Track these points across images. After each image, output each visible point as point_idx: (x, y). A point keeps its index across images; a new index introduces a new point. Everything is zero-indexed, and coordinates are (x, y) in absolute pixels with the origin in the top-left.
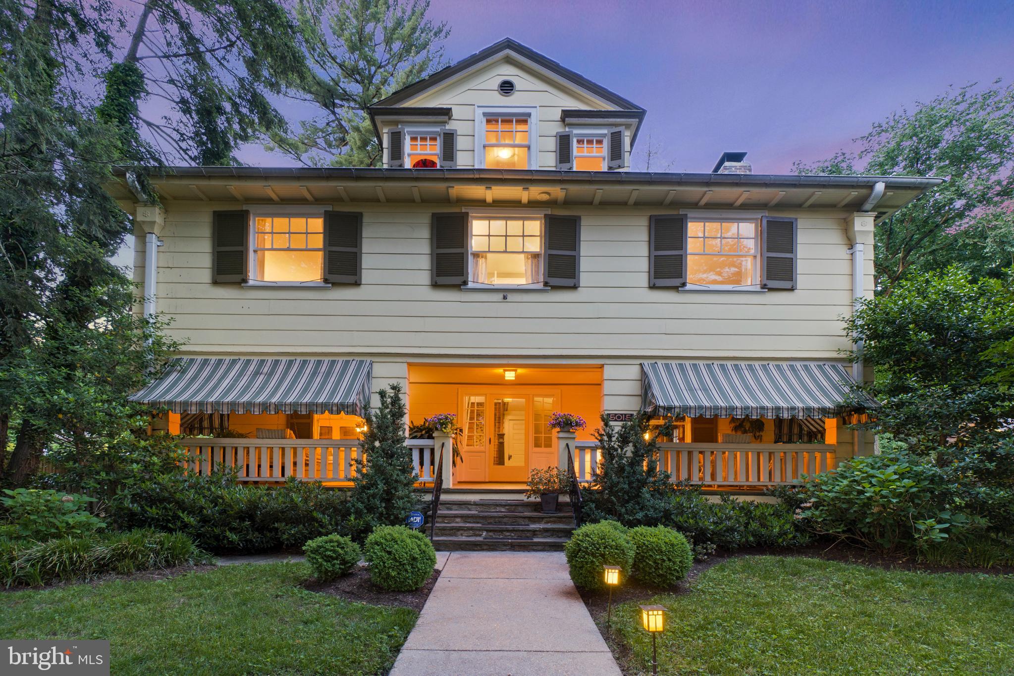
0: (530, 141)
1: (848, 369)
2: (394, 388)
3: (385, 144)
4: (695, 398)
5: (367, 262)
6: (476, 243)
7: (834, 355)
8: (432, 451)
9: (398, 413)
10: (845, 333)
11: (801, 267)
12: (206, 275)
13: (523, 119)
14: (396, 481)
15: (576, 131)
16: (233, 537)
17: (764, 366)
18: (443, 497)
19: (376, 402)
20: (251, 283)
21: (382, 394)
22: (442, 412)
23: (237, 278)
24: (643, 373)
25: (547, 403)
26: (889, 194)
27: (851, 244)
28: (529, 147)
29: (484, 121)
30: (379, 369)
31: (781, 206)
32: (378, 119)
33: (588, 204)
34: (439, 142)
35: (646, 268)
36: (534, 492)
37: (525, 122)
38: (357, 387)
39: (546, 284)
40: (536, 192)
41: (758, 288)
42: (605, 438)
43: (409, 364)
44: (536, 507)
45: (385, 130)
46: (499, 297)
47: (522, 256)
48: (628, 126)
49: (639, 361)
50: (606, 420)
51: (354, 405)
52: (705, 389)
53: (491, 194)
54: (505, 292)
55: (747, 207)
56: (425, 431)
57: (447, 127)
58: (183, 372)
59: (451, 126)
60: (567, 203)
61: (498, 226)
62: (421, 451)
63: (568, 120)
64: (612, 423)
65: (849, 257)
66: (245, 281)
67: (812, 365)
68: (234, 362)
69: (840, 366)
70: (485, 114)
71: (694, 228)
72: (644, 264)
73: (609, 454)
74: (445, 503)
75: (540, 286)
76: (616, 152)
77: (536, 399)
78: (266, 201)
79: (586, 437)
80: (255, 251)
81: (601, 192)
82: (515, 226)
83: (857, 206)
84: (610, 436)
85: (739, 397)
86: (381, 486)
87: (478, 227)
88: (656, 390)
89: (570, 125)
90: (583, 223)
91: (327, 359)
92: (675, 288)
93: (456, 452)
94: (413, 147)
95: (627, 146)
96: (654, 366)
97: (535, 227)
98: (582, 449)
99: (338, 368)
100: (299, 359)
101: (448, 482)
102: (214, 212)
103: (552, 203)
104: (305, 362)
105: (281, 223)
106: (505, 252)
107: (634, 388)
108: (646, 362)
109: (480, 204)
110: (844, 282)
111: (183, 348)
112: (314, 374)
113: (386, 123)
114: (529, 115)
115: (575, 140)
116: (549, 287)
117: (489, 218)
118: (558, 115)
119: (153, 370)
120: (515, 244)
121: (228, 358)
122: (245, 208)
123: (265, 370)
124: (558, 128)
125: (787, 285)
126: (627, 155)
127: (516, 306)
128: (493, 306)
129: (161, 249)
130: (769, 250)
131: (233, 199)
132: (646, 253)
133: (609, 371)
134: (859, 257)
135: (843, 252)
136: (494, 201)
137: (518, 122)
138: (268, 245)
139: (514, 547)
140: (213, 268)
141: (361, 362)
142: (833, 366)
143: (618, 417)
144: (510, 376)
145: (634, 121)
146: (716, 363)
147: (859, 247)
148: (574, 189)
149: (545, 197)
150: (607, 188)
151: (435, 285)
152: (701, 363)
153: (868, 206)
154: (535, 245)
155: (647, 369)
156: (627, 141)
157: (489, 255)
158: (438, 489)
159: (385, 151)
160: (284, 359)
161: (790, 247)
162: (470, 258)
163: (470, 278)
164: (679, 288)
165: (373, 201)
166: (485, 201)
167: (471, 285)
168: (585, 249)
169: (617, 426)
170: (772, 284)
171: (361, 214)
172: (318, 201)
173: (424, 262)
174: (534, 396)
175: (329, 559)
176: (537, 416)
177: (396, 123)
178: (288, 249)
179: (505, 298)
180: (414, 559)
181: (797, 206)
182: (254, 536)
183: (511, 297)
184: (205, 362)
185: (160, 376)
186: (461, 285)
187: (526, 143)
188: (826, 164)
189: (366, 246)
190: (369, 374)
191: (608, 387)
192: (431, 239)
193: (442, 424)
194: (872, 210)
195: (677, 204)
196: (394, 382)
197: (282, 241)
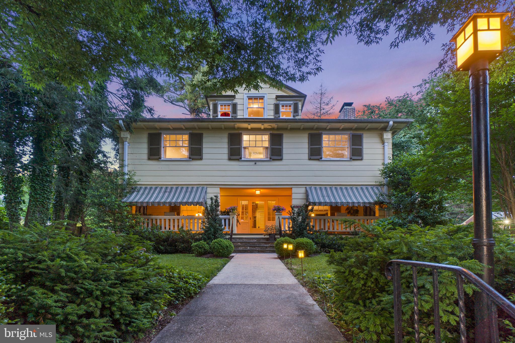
0: (264, 106)
1: (383, 189)
2: (215, 196)
3: (211, 108)
4: (324, 199)
5: (205, 151)
6: (245, 144)
7: (374, 183)
8: (229, 220)
9: (217, 206)
10: (380, 175)
11: (365, 151)
12: (146, 156)
13: (262, 98)
14: (218, 229)
15: (281, 103)
16: (162, 248)
17: (351, 188)
18: (233, 236)
19: (209, 202)
20: (162, 159)
21: (212, 199)
22: (233, 205)
23: (157, 157)
24: (307, 191)
25: (273, 203)
26: (395, 125)
27: (383, 143)
28: (264, 108)
29: (247, 99)
30: (210, 190)
31: (357, 129)
32: (209, 99)
33: (286, 129)
34: (231, 107)
35: (307, 153)
36: (267, 234)
37: (263, 99)
38: (202, 196)
39: (270, 158)
40: (266, 125)
41: (349, 159)
42: (292, 214)
43: (220, 188)
44: (267, 239)
45: (211, 103)
46: (253, 163)
47: (262, 148)
48: (300, 101)
49: (305, 186)
50: (293, 208)
51: (202, 202)
52: (328, 196)
53: (250, 126)
54: (256, 162)
55: (344, 129)
56: (227, 213)
57: (234, 102)
58: (138, 191)
59: (235, 101)
60: (278, 129)
61: (252, 137)
62: (225, 220)
63: (278, 99)
64: (295, 209)
65: (382, 147)
66: (160, 158)
67: (369, 187)
68: (156, 188)
69: (379, 188)
70: (247, 97)
71: (325, 138)
72: (306, 151)
73: (293, 220)
74: (234, 238)
75: (268, 159)
76: (296, 111)
77: (269, 202)
78: (168, 129)
79: (285, 214)
80: (163, 147)
81: (290, 125)
82: (259, 137)
83: (384, 129)
84: (294, 213)
85: (340, 199)
86: (212, 230)
87: (246, 138)
88: (310, 197)
89: (279, 100)
90: (284, 136)
91: (190, 187)
92: (318, 160)
93: (238, 221)
94: (221, 109)
95: (300, 108)
96: (310, 188)
97: (266, 138)
98: (284, 218)
99: (195, 189)
100: (180, 187)
101: (235, 231)
102: (149, 134)
103: (273, 129)
104: (167, 188)
105: (173, 137)
106: (256, 147)
107: (303, 196)
108: (307, 187)
109: (246, 129)
110: (381, 157)
111: (138, 183)
112: (186, 192)
113: (211, 100)
114: (264, 97)
115: (281, 106)
116: (272, 159)
117: (250, 135)
118: (275, 97)
119: (128, 191)
120: (259, 144)
121: (154, 187)
122: (160, 132)
123: (168, 191)
124: (274, 102)
125: (360, 158)
126: (300, 111)
127: (259, 167)
128: (251, 166)
129: (129, 147)
130: (353, 145)
131: (156, 129)
132: (307, 147)
133: (294, 190)
134: (386, 147)
135: (380, 146)
136: (251, 128)
137: (260, 99)
138: (168, 145)
139: (259, 252)
140: (148, 154)
141: (203, 187)
142: (377, 188)
143: (297, 207)
144: (258, 192)
145: (303, 99)
146: (333, 187)
147: (386, 144)
148: (281, 124)
149: (270, 127)
150: (291, 124)
151: (230, 159)
152: (328, 187)
153: (388, 129)
154: (266, 144)
155: (308, 189)
156: (300, 106)
157: (249, 148)
158: (232, 234)
159: (211, 111)
160: (175, 187)
161: (361, 144)
162: (243, 149)
163: (243, 157)
164: (320, 159)
165: (207, 129)
166: (248, 128)
167: (243, 159)
168: (285, 146)
169: (296, 210)
170: (354, 158)
171: (202, 134)
172: (187, 129)
173: (226, 151)
174: (268, 200)
175: (200, 248)
176: (269, 209)
177: (215, 100)
178: (176, 146)
179: (255, 163)
180: (227, 247)
181: (363, 129)
182: (169, 248)
183: (257, 163)
184: (146, 188)
185: (131, 193)
186: (239, 159)
187: (263, 107)
188: (401, 98)
189: (204, 145)
190: (206, 192)
191: (294, 196)
192: (228, 142)
193: (233, 210)
194: (390, 130)
195: (318, 129)
196: (216, 194)
197: (173, 144)
